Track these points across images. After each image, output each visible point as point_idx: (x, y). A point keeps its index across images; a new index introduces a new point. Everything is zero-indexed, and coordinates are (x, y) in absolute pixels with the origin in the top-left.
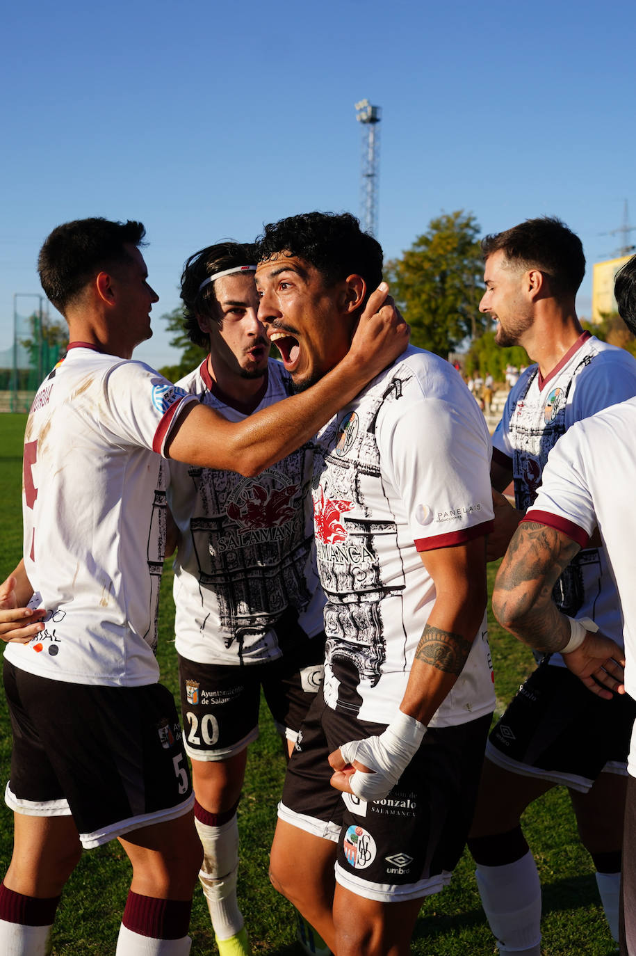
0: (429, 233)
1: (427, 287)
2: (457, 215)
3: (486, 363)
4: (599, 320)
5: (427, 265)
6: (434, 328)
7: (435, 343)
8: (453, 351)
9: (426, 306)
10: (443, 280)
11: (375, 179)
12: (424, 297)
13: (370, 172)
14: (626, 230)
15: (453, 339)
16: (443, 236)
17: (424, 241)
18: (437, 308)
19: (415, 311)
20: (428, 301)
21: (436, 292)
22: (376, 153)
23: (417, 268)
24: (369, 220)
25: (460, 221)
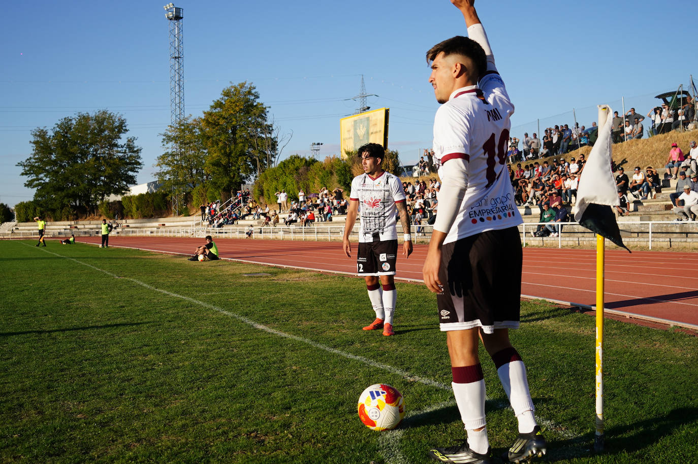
0: (222, 99)
1: (223, 137)
2: (242, 86)
3: (268, 190)
4: (346, 157)
5: (222, 122)
6: (229, 167)
7: (231, 178)
8: (244, 183)
9: (223, 151)
10: (234, 133)
11: (181, 60)
12: (221, 144)
13: (176, 55)
14: (364, 97)
15: (244, 175)
16: (233, 101)
17: (219, 105)
18: (231, 153)
19: (215, 155)
20: (224, 148)
21: (229, 141)
22: (180, 41)
23: (215, 124)
24: (177, 90)
25: (244, 90)
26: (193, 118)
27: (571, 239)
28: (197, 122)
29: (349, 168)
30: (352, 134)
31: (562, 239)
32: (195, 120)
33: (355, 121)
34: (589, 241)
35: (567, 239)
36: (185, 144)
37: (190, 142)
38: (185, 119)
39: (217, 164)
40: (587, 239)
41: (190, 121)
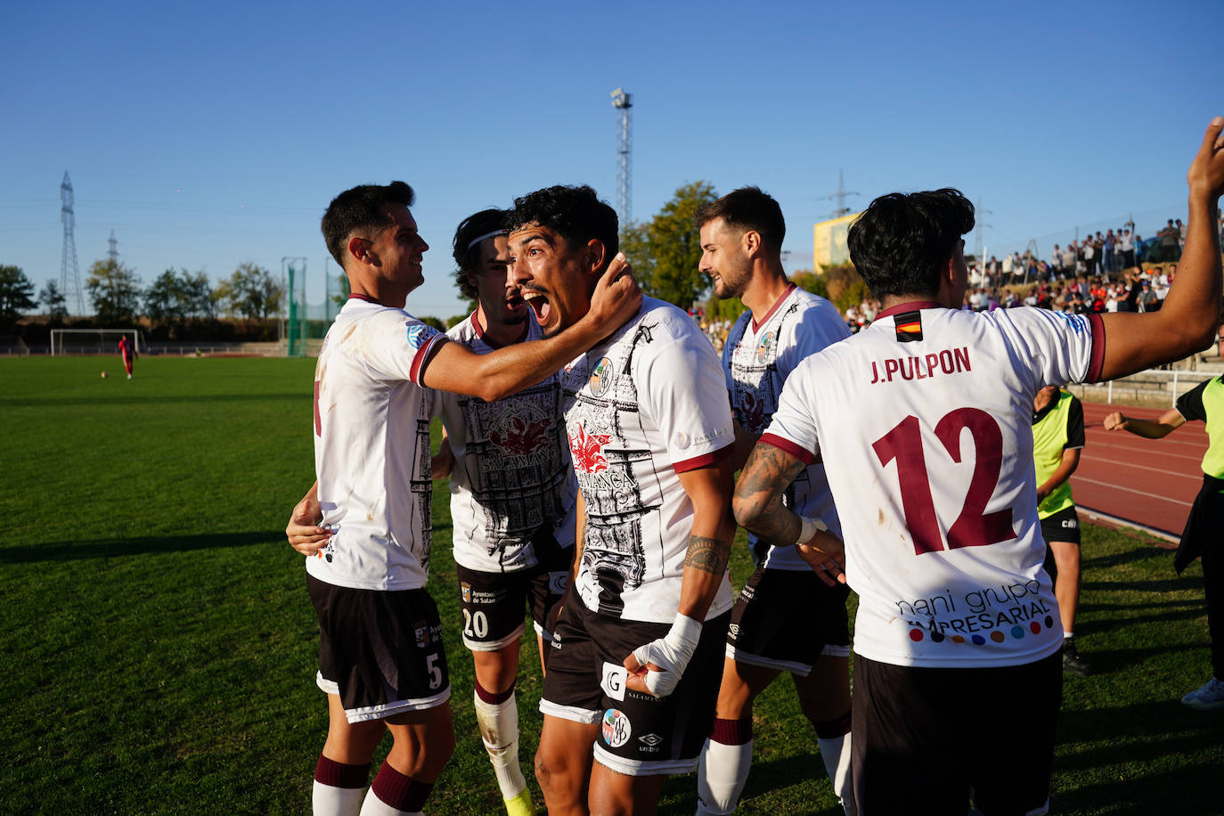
0: (675, 200)
1: (674, 246)
2: (699, 185)
3: (724, 309)
4: (820, 271)
5: (674, 228)
6: (681, 280)
8: (697, 299)
9: (674, 262)
10: (687, 240)
11: (629, 155)
12: (672, 254)
13: (624, 149)
14: (842, 195)
15: (697, 289)
16: (687, 202)
17: (671, 207)
18: (683, 263)
19: (664, 266)
20: (675, 258)
21: (682, 251)
22: (629, 133)
23: (666, 230)
24: (624, 190)
25: (701, 190)
26: (640, 222)
27: (1126, 391)
28: (644, 228)
29: (824, 285)
30: (828, 243)
31: (1115, 390)
32: (642, 225)
33: (833, 229)
34: (1152, 395)
35: (1120, 390)
36: (632, 253)
37: (636, 251)
38: (632, 224)
39: (666, 277)
40: (1150, 392)
41: (636, 227)
